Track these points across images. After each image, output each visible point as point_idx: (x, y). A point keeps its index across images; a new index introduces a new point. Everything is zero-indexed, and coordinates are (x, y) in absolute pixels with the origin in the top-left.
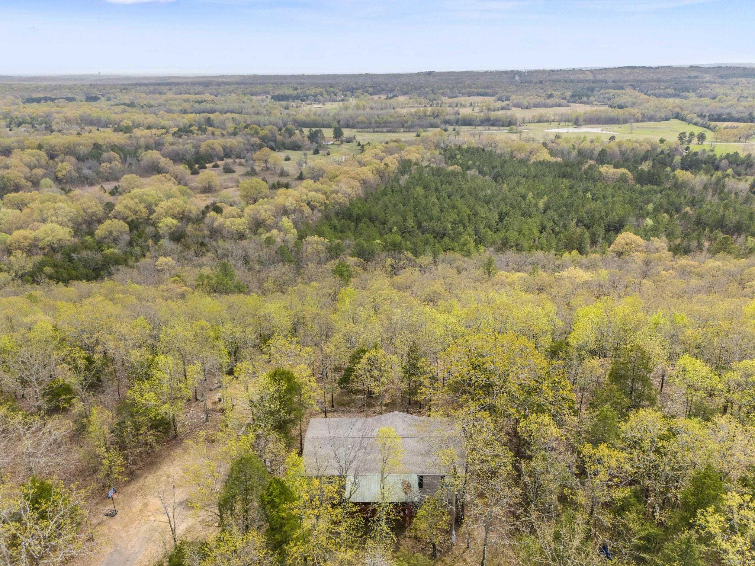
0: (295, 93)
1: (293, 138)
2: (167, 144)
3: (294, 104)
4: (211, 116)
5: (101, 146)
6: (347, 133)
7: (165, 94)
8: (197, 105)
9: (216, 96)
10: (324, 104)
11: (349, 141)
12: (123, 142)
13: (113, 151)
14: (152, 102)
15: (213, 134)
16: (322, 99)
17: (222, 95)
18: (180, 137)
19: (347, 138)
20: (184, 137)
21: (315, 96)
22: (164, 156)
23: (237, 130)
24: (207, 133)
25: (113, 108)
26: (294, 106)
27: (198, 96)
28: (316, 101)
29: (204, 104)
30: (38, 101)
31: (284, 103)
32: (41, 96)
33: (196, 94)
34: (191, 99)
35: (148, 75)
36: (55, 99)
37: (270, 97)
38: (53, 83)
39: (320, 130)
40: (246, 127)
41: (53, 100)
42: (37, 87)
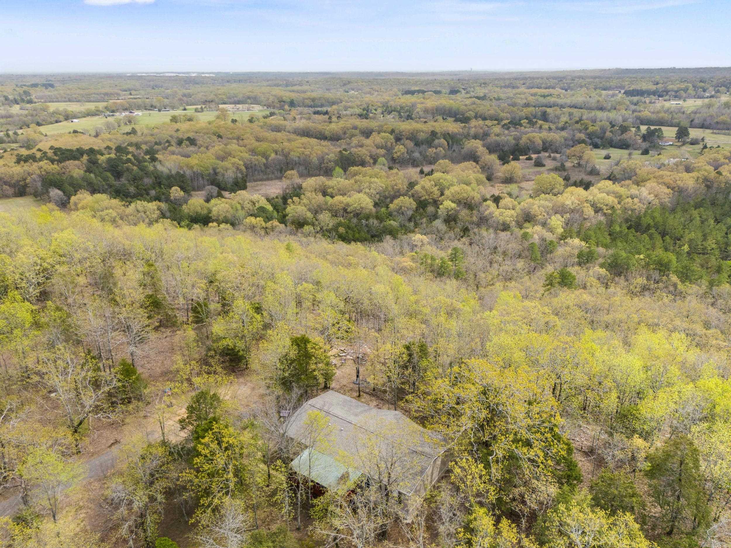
0: (654, 88)
1: (625, 136)
2: (493, 135)
3: (647, 100)
4: (549, 110)
5: (437, 133)
6: (694, 133)
7: (518, 88)
8: (541, 99)
9: (566, 90)
10: (684, 101)
11: (694, 143)
12: (456, 130)
13: (444, 139)
14: (502, 96)
15: (541, 127)
16: (684, 95)
17: (572, 90)
18: (508, 129)
19: (692, 139)
20: (512, 129)
21: (676, 92)
22: (484, 146)
23: (567, 124)
24: (535, 126)
25: (465, 100)
26: (647, 101)
27: (548, 90)
28: (677, 97)
29: (548, 98)
30: (412, 93)
31: (635, 99)
32: (417, 88)
33: (546, 88)
34: (539, 94)
35: (511, 71)
36: (425, 92)
37: (623, 91)
38: (431, 78)
39: (660, 129)
40: (577, 122)
41: (423, 92)
42: (416, 82)
